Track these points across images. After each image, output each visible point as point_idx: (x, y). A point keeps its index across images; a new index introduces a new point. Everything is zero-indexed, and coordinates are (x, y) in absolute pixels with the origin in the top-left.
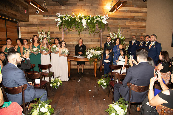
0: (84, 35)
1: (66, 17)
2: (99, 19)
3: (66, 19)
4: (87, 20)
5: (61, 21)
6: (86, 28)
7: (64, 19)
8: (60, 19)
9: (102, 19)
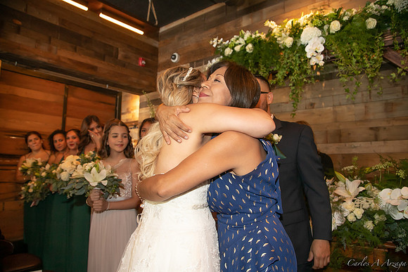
0: (335, 112)
1: (238, 42)
3: (237, 49)
6: (322, 63)
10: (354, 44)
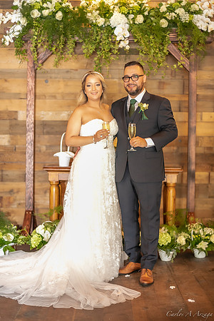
1: (45, 5)
2: (180, 11)
3: (46, 13)
4: (131, 16)
5: (24, 22)
6: (128, 47)
7: (36, 14)
8: (19, 14)
9: (196, 12)
10: (151, 37)
